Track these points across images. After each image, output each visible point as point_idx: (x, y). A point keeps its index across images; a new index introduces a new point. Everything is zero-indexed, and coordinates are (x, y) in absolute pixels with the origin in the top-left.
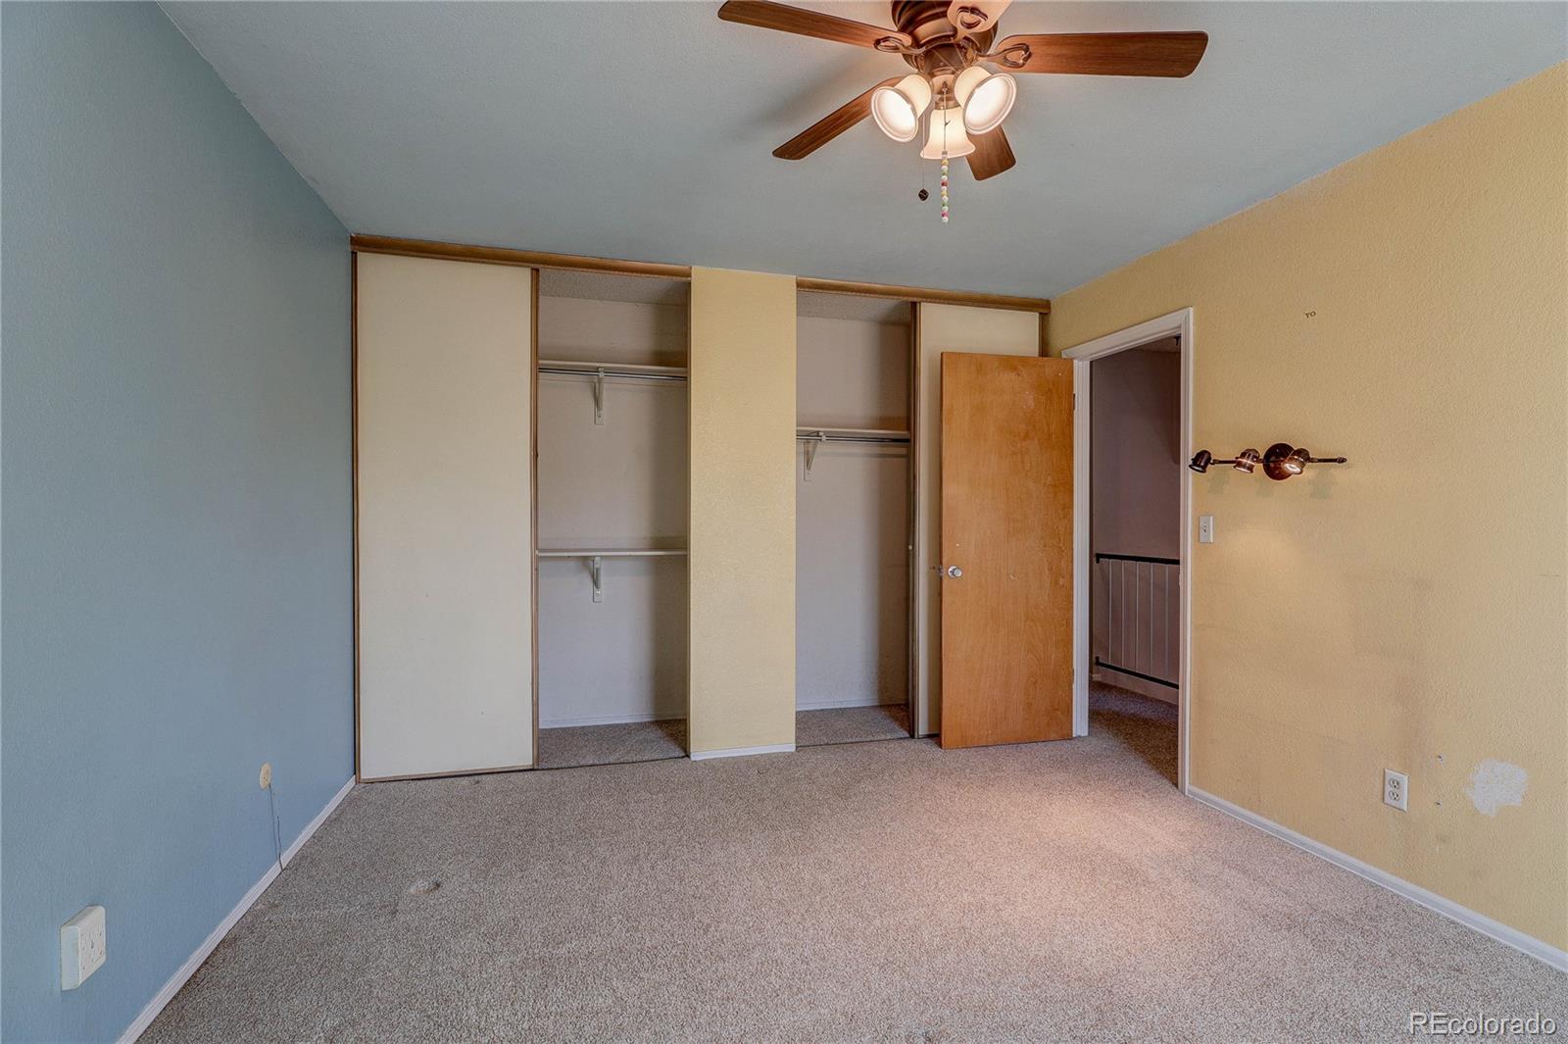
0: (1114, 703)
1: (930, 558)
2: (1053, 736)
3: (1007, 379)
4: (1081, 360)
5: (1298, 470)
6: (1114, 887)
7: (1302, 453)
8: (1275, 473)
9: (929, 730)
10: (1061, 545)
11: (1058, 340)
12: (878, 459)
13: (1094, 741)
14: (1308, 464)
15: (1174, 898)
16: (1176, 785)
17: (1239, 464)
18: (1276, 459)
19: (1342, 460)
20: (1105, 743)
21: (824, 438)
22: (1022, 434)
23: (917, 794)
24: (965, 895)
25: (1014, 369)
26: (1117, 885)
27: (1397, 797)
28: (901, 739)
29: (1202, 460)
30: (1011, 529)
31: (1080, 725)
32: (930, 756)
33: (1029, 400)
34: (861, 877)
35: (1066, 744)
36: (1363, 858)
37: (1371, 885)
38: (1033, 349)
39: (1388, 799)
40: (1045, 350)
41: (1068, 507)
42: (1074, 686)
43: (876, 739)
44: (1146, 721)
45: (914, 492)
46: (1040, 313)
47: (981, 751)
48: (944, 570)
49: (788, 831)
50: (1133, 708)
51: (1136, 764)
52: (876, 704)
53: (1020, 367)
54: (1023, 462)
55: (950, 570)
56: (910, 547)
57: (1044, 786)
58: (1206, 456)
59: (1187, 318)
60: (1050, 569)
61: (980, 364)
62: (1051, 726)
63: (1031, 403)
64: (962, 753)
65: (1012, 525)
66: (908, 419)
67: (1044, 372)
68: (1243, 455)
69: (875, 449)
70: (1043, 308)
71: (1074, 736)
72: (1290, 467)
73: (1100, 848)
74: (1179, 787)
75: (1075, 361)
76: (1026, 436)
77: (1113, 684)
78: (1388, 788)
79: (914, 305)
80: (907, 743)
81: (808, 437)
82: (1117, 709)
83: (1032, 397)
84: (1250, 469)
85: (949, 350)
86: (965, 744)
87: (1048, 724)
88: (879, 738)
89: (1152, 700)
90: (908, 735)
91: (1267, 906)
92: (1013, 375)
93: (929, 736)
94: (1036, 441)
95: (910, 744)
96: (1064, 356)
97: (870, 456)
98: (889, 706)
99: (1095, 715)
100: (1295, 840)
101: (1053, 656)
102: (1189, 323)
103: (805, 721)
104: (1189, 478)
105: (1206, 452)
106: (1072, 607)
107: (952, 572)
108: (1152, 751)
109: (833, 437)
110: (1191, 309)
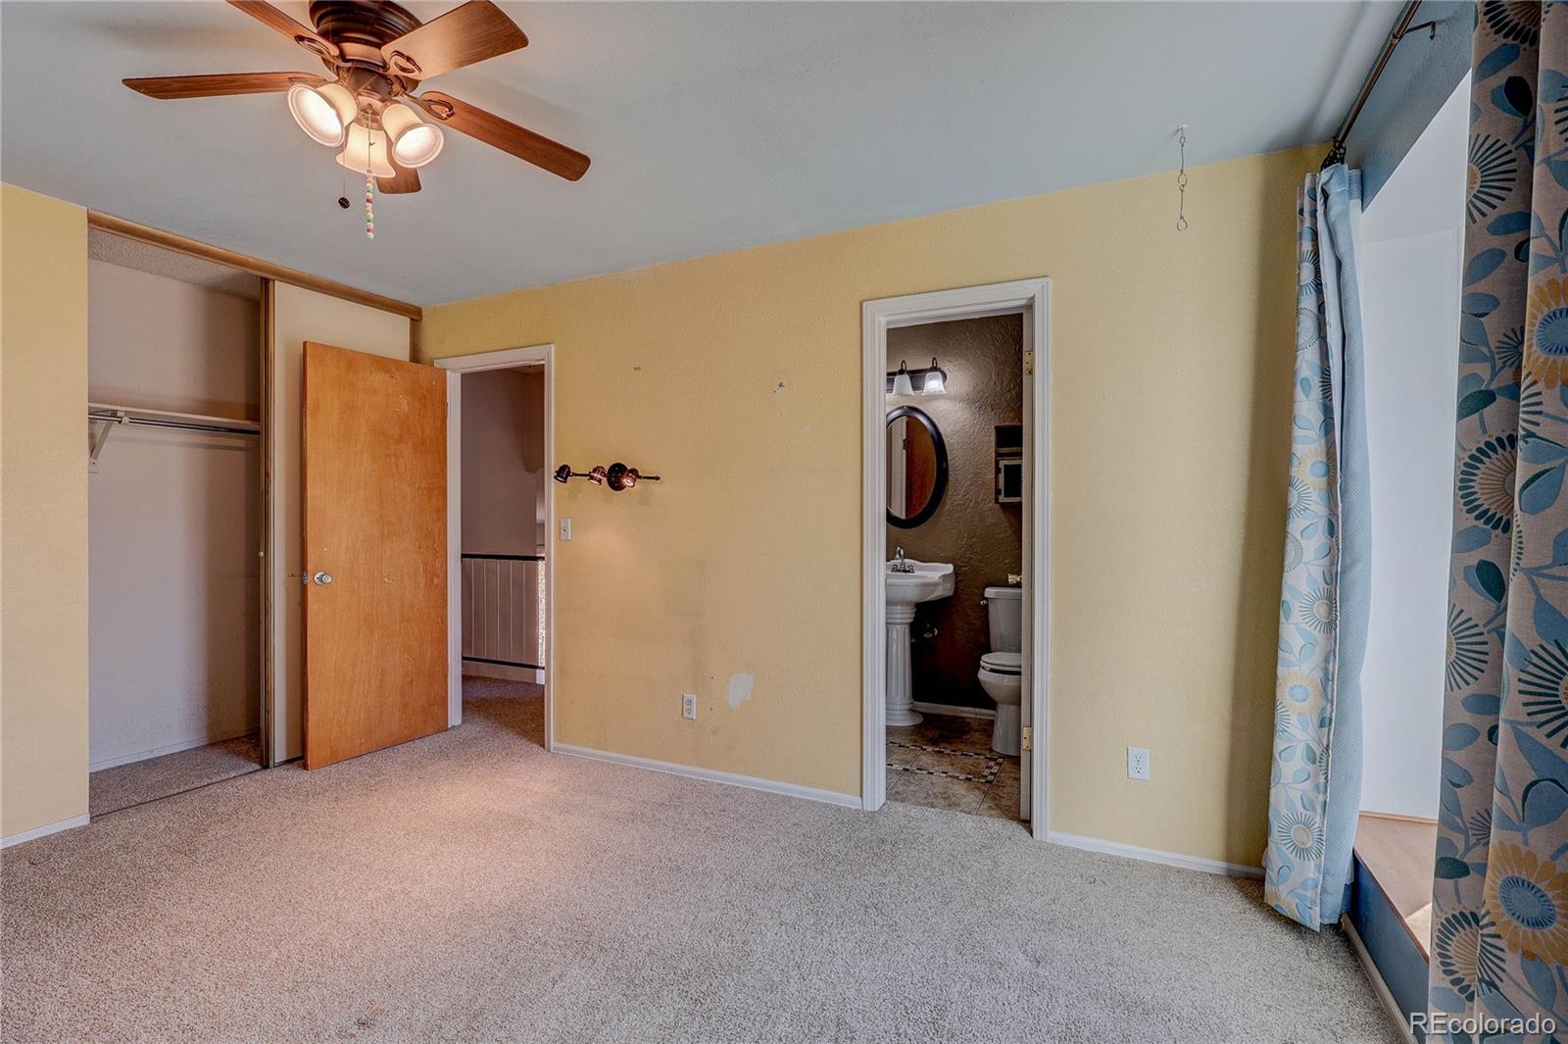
0: (480, 691)
1: (287, 564)
2: (429, 730)
3: (378, 379)
4: (454, 371)
5: (632, 484)
6: (507, 838)
7: (634, 471)
8: (616, 485)
9: (288, 755)
10: (436, 546)
11: (430, 347)
12: (205, 451)
13: (469, 727)
14: (638, 480)
15: (554, 829)
16: (544, 747)
17: (592, 478)
18: (616, 476)
19: (657, 478)
20: (477, 728)
21: (126, 420)
22: (396, 438)
23: (289, 822)
24: (370, 894)
25: (387, 371)
26: (509, 836)
27: (689, 711)
28: (251, 772)
29: (563, 473)
30: (386, 532)
31: (455, 716)
32: (294, 782)
33: (404, 404)
34: (238, 922)
35: (442, 735)
36: (671, 760)
37: (677, 777)
38: (404, 355)
39: (685, 715)
40: (416, 355)
41: (442, 510)
42: (449, 680)
43: (214, 780)
44: (511, 701)
45: (267, 492)
46: (412, 319)
47: (355, 762)
48: (309, 578)
49: (111, 913)
50: (497, 692)
51: (508, 738)
52: (206, 743)
53: (393, 370)
54: (397, 465)
55: (318, 576)
56: (262, 554)
57: (429, 777)
58: (567, 470)
59: (549, 353)
60: (425, 570)
61: (351, 360)
62: (425, 723)
63: (405, 407)
64: (333, 769)
65: (386, 527)
66: (257, 408)
67: (418, 378)
68: (595, 471)
69: (200, 438)
70: (414, 315)
71: (449, 726)
72: (627, 481)
73: (490, 812)
74: (546, 745)
75: (448, 372)
76: (400, 440)
77: (476, 675)
78: (685, 706)
79: (265, 283)
80: (259, 776)
81: (102, 416)
82: (484, 696)
83: (406, 401)
84: (600, 481)
85: (311, 340)
86: (335, 759)
87: (425, 721)
88: (219, 779)
89: (512, 682)
90: (258, 767)
91: (618, 812)
92: (386, 377)
93: (288, 762)
94: (410, 445)
95: (266, 775)
96: (436, 365)
97: (194, 445)
98: (224, 742)
99: (467, 705)
100: (630, 762)
101: (429, 654)
102: (549, 357)
103: (100, 783)
104: (552, 486)
105: (567, 466)
106: (446, 605)
107: (320, 579)
108: (520, 724)
109: (138, 420)
110: (552, 346)
